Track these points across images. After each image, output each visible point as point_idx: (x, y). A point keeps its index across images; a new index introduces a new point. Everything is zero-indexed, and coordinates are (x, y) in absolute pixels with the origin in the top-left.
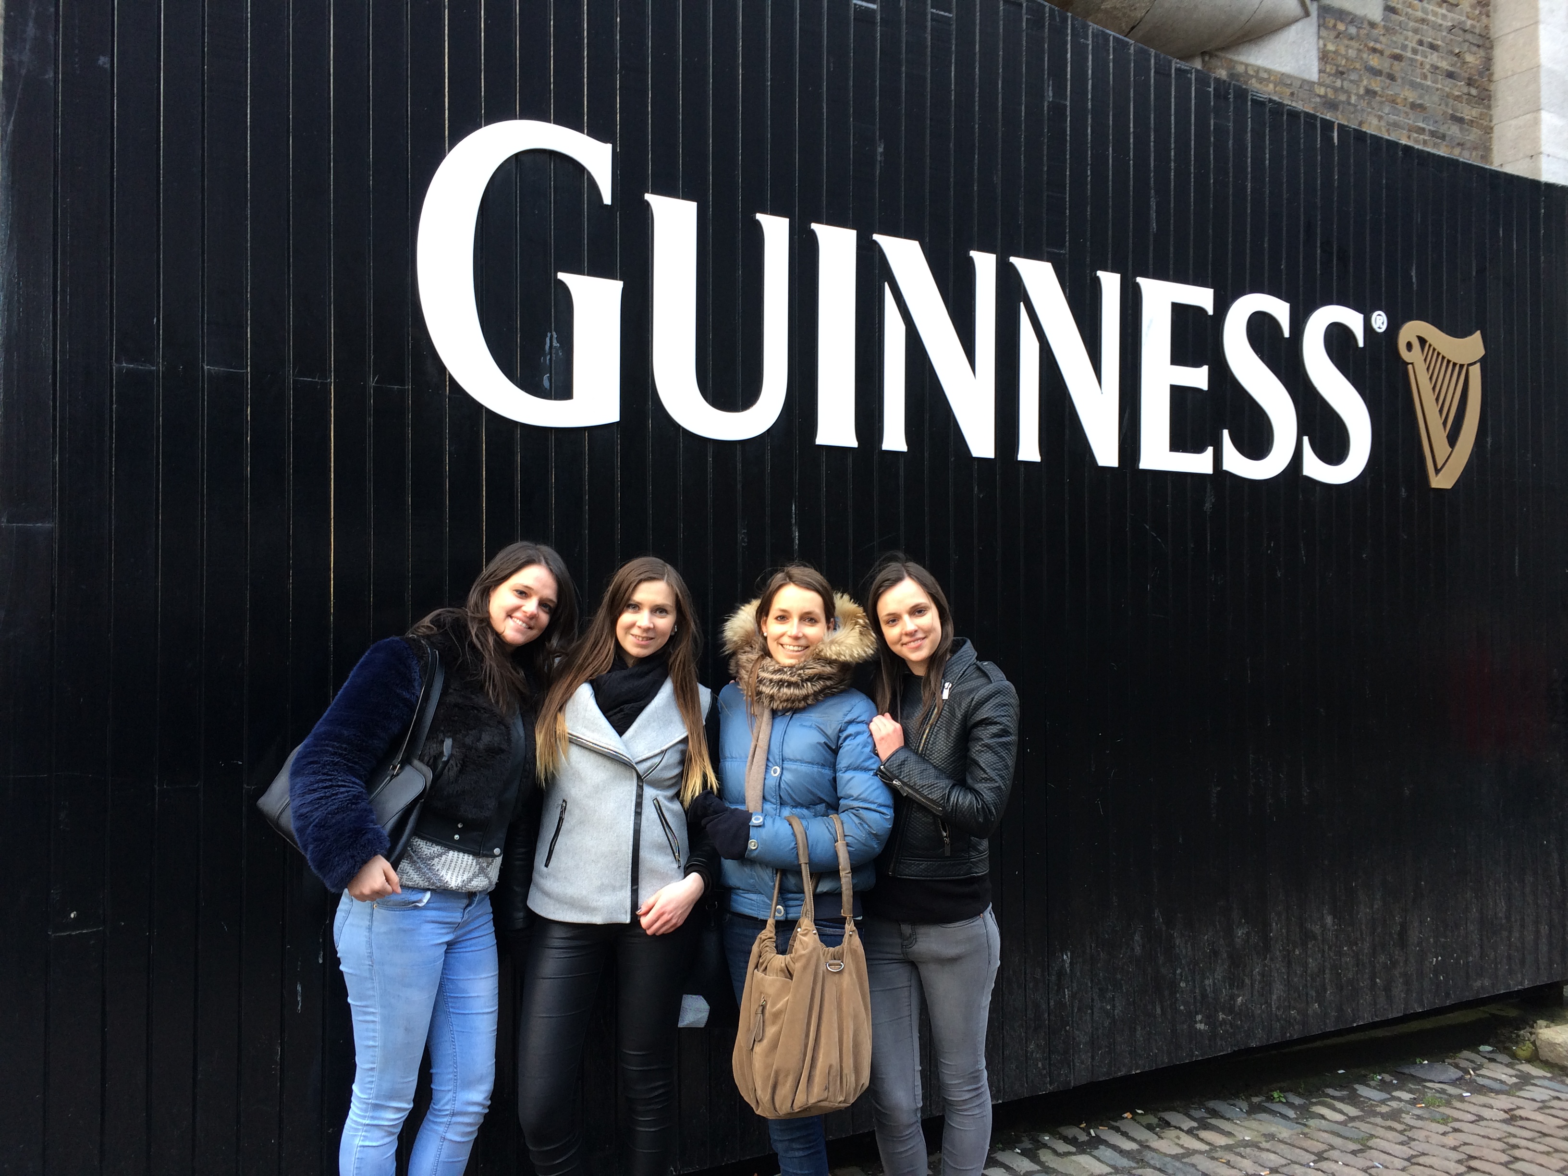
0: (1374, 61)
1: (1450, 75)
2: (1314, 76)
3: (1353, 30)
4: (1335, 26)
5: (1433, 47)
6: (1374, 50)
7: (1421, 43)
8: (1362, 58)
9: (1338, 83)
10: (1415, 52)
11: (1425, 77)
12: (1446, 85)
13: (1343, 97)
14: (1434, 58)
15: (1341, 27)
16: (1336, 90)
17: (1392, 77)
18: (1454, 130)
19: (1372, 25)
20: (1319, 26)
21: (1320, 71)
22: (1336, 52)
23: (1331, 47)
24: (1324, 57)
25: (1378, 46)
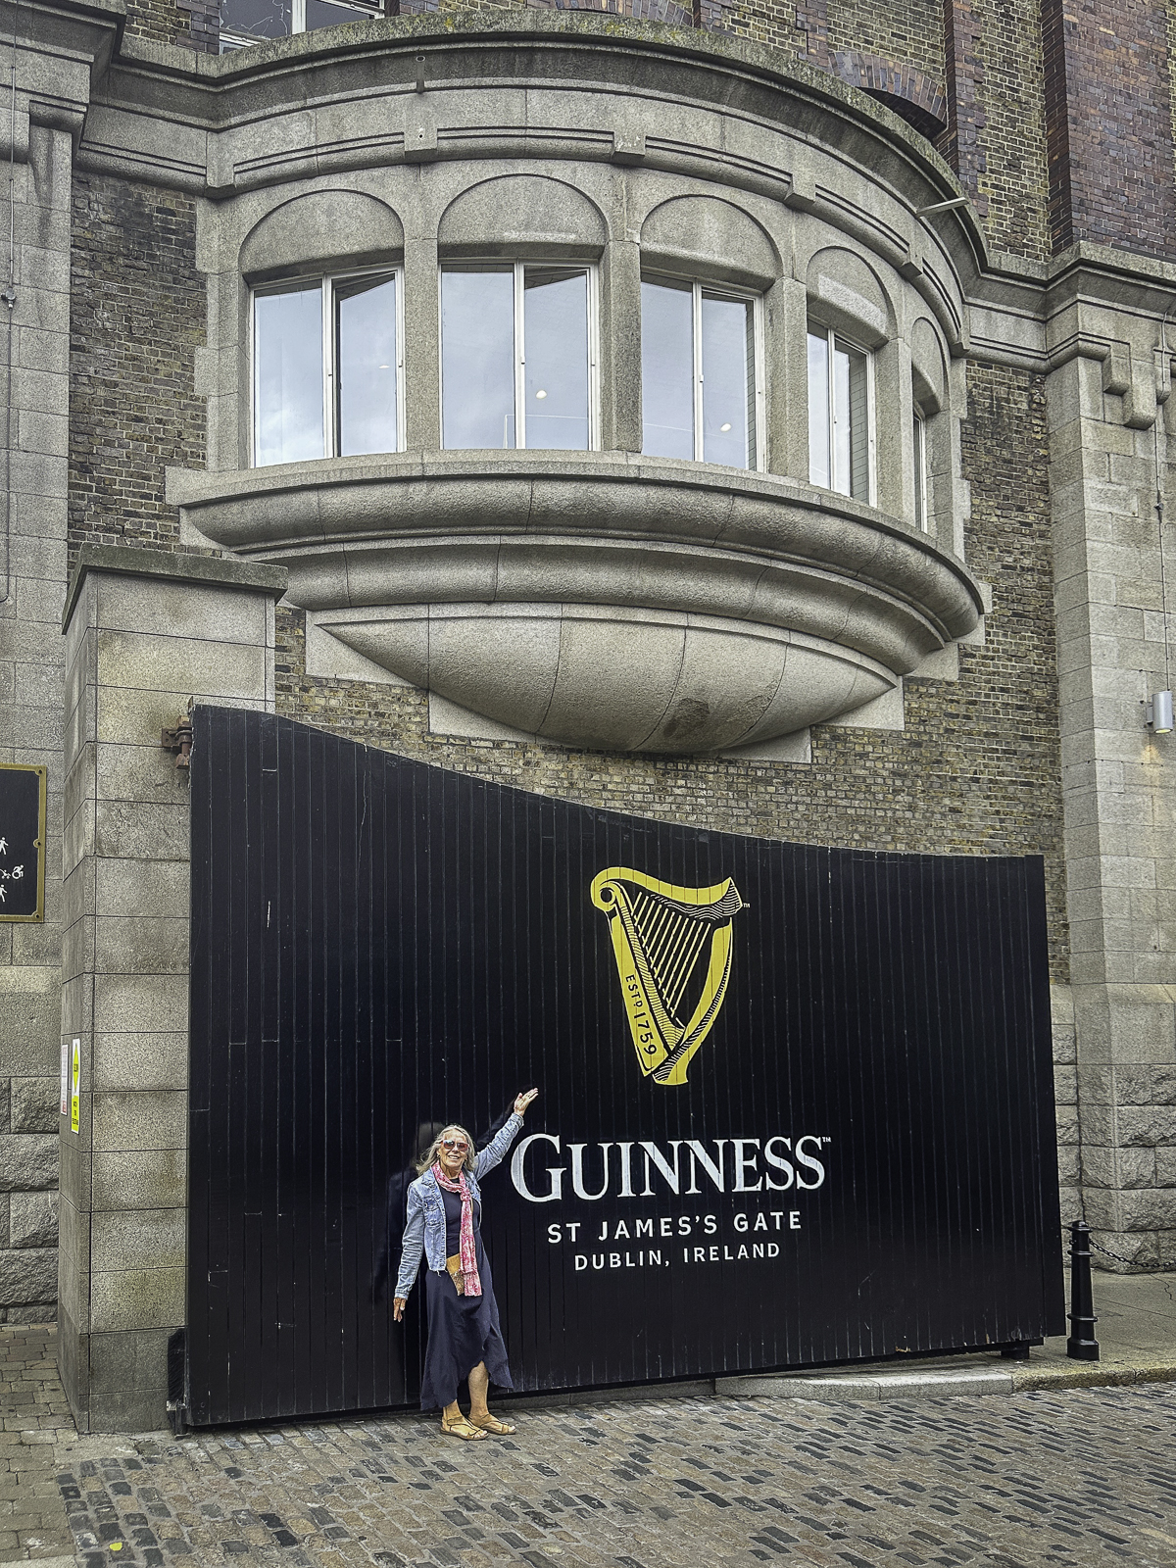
0: (952, 709)
1: (1020, 708)
2: (902, 727)
3: (933, 691)
4: (917, 690)
5: (1002, 690)
6: (952, 701)
7: (993, 689)
8: (941, 708)
9: (922, 729)
10: (987, 696)
11: (998, 713)
12: (1018, 716)
13: (925, 738)
14: (1005, 698)
15: (923, 690)
16: (920, 733)
17: (968, 718)
18: (1025, 746)
19: (950, 684)
20: (904, 692)
21: (906, 723)
22: (919, 708)
23: (914, 705)
24: (909, 712)
25: (955, 697)
